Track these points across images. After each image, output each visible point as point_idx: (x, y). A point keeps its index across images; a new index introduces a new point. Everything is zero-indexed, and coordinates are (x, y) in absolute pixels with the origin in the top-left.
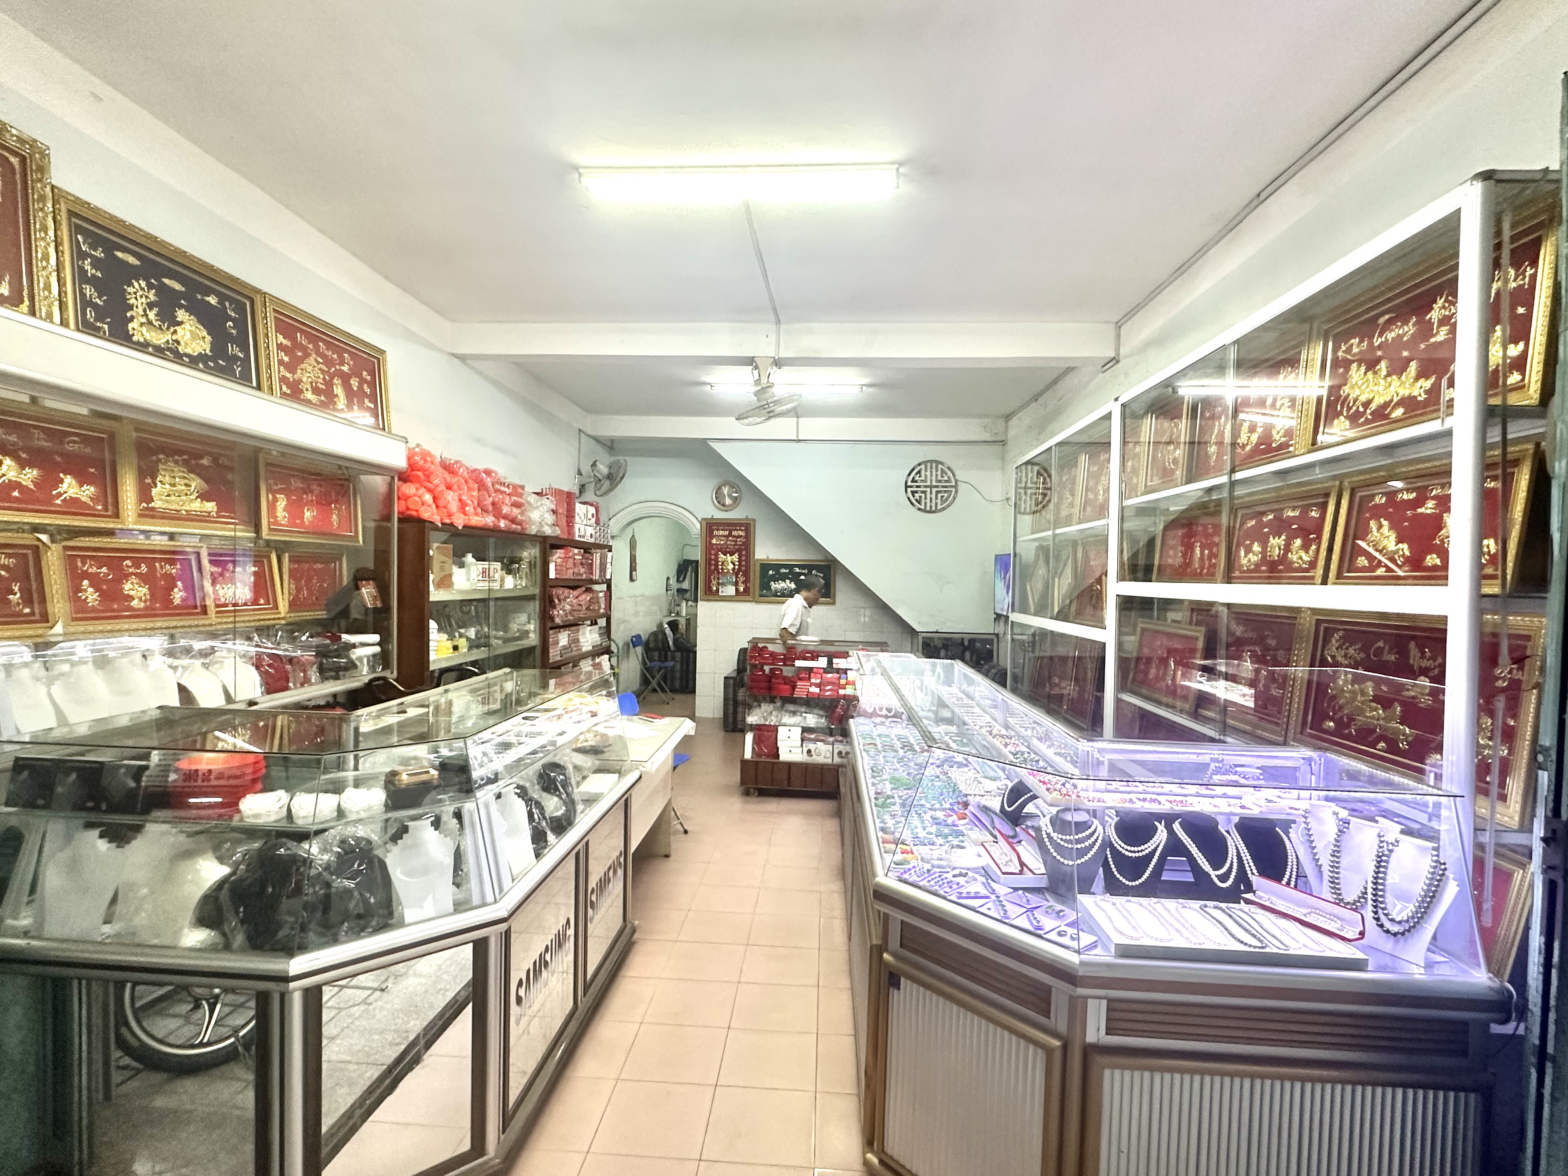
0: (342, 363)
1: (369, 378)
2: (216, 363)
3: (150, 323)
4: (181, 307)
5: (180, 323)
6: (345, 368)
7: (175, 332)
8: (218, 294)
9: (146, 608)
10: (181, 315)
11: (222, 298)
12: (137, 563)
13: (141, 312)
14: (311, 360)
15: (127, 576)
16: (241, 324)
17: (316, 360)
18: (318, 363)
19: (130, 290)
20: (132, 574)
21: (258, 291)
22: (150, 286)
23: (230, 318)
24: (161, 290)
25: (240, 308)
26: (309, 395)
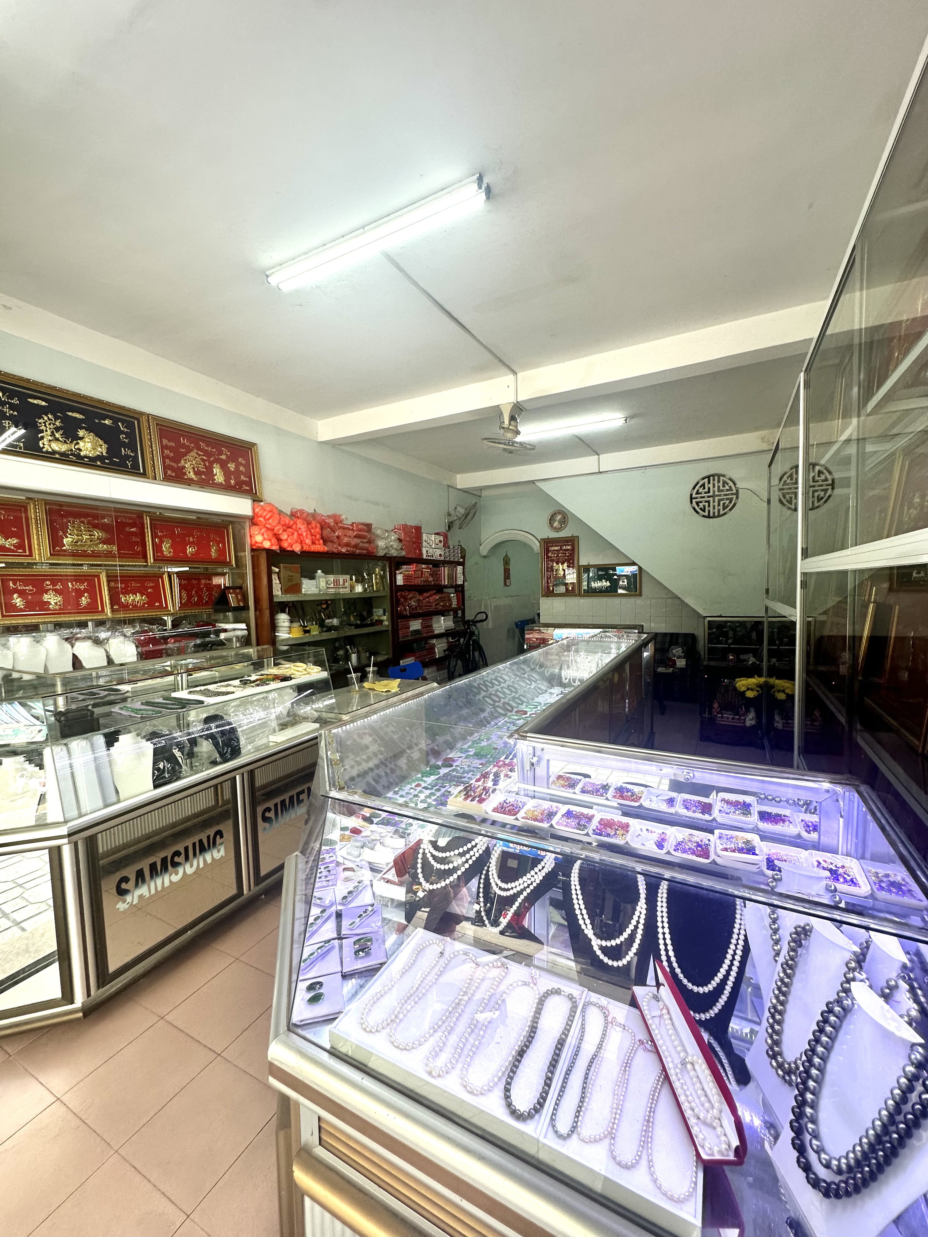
0: (221, 453)
1: (244, 462)
2: (111, 460)
3: (57, 440)
4: (82, 428)
5: (81, 438)
6: (223, 457)
7: (78, 443)
8: (110, 418)
9: (60, 609)
10: (81, 433)
11: (115, 421)
12: (54, 583)
13: (49, 432)
14: (193, 454)
15: (46, 591)
16: (131, 435)
17: (197, 453)
18: (199, 455)
19: (41, 421)
20: (50, 589)
21: (142, 414)
22: (56, 418)
23: (123, 432)
24: (66, 420)
25: (130, 425)
26: (192, 475)
